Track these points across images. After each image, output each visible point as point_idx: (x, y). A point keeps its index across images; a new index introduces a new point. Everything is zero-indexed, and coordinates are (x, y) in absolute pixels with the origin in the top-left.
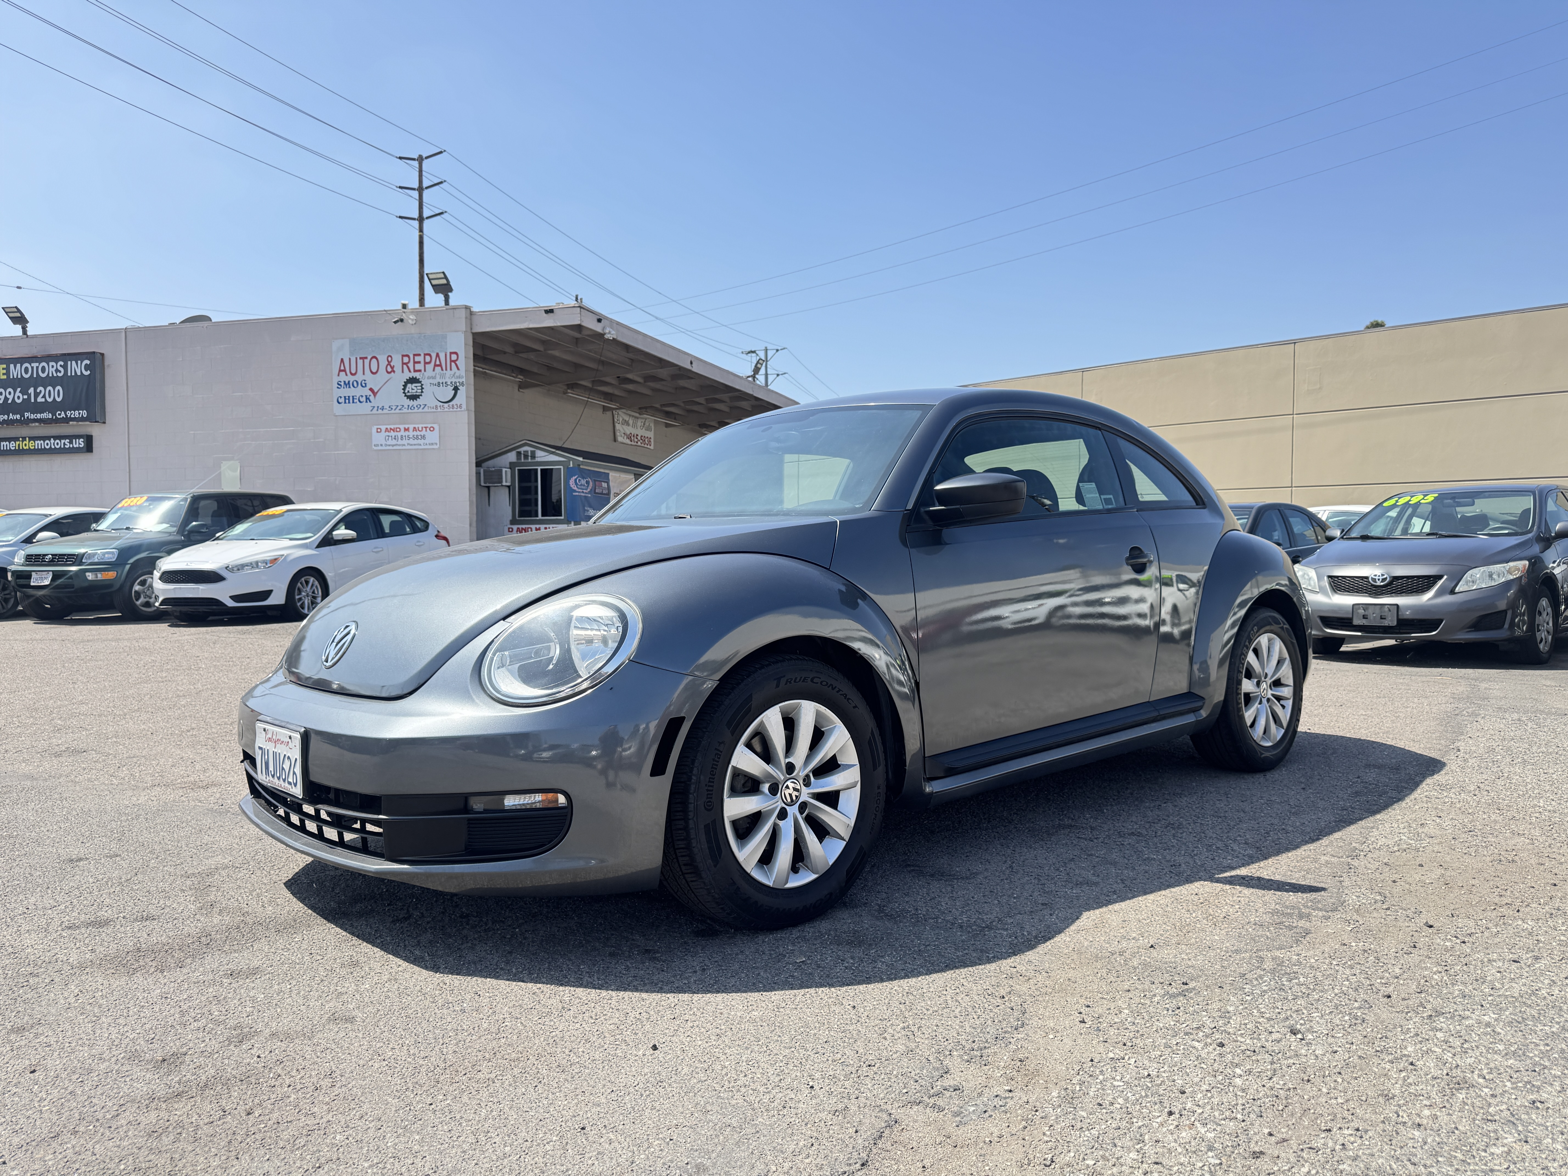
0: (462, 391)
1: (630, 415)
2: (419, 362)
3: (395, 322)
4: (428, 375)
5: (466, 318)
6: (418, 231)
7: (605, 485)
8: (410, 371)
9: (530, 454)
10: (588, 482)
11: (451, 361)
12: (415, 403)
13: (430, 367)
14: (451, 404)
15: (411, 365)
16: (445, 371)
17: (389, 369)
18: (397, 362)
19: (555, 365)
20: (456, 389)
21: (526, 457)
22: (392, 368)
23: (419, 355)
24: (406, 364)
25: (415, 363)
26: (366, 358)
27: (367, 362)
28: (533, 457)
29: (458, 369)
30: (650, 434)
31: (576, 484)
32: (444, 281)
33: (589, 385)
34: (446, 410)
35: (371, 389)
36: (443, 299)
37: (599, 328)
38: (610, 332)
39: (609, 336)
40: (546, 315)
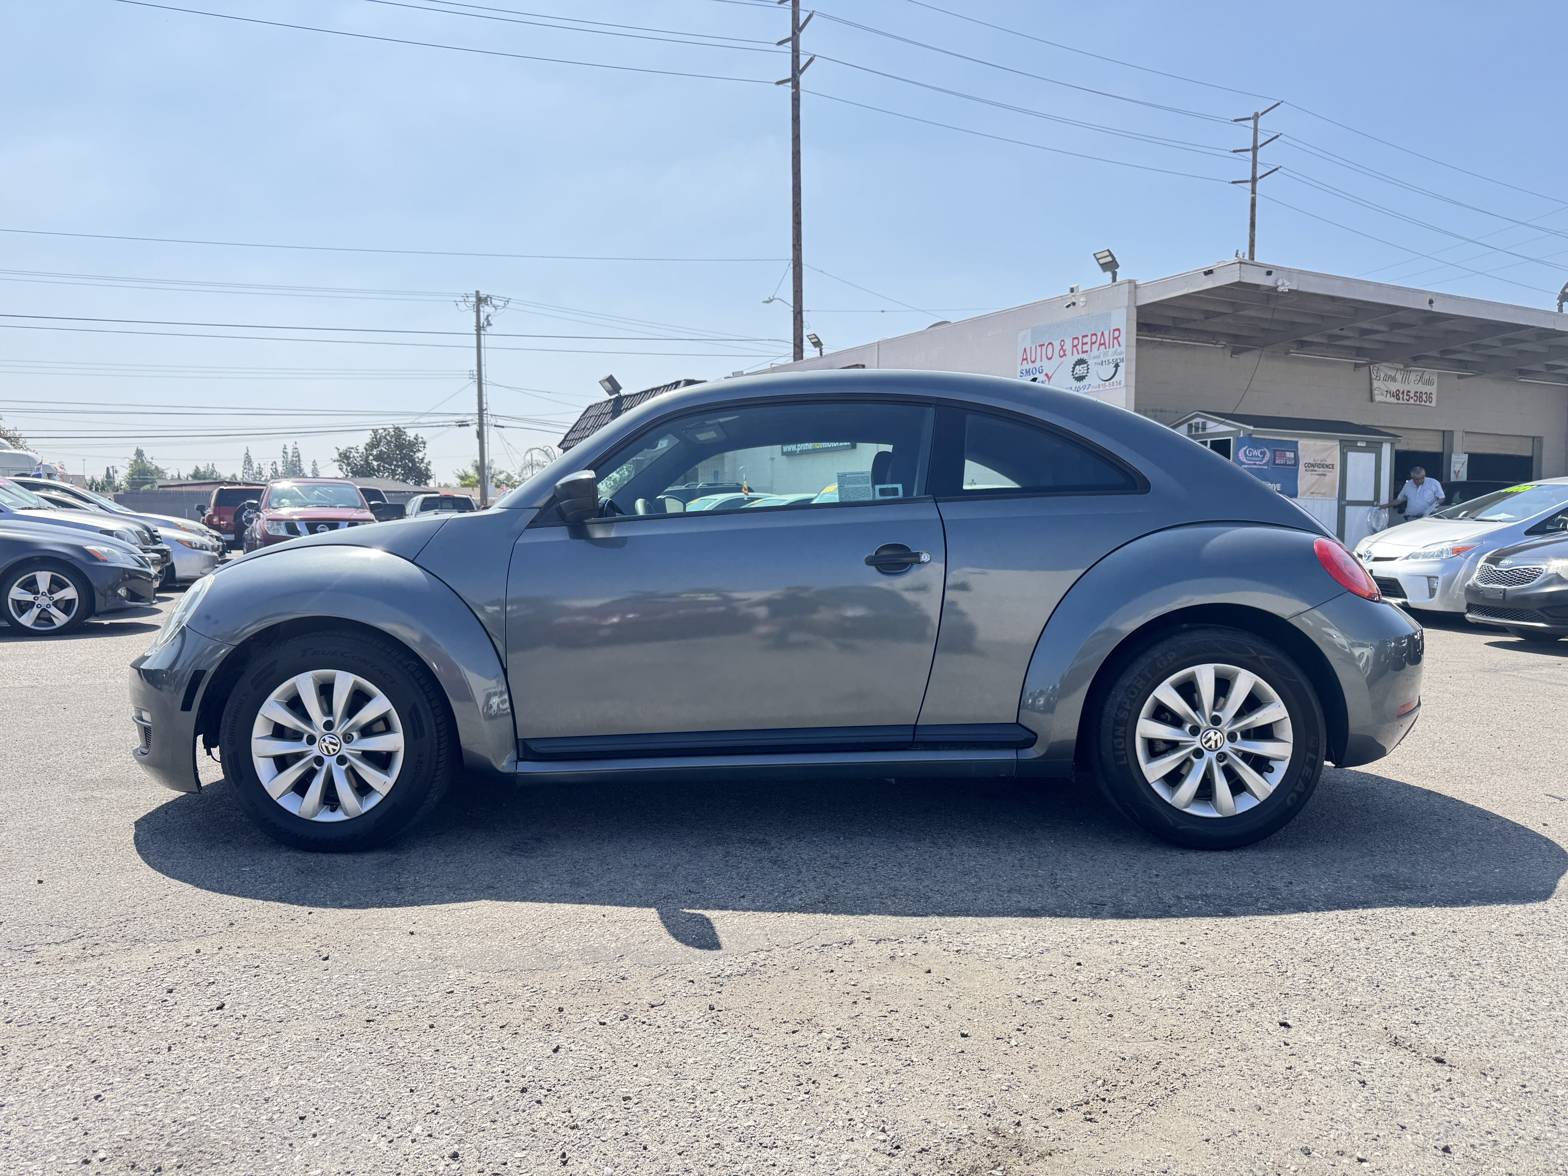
0: (1122, 368)
1: (1397, 369)
2: (1086, 343)
3: (1068, 307)
4: (1094, 355)
5: (1129, 292)
6: (1250, 192)
7: (1292, 455)
8: (1078, 353)
9: (1200, 426)
10: (1263, 453)
11: (1114, 338)
12: (1082, 383)
13: (1095, 346)
14: (1111, 381)
15: (1079, 347)
16: (1108, 349)
17: (1062, 354)
18: (1068, 346)
19: (1261, 325)
20: (1117, 366)
21: (1197, 429)
22: (1064, 351)
23: (1087, 336)
24: (1076, 346)
25: (1083, 344)
26: (1044, 345)
27: (1044, 348)
28: (1204, 428)
29: (1120, 345)
30: (1433, 389)
31: (1246, 455)
32: (1110, 259)
34: (1107, 388)
35: (1046, 375)
36: (1111, 276)
37: (1268, 282)
38: (1283, 284)
39: (1282, 288)
40: (1205, 277)
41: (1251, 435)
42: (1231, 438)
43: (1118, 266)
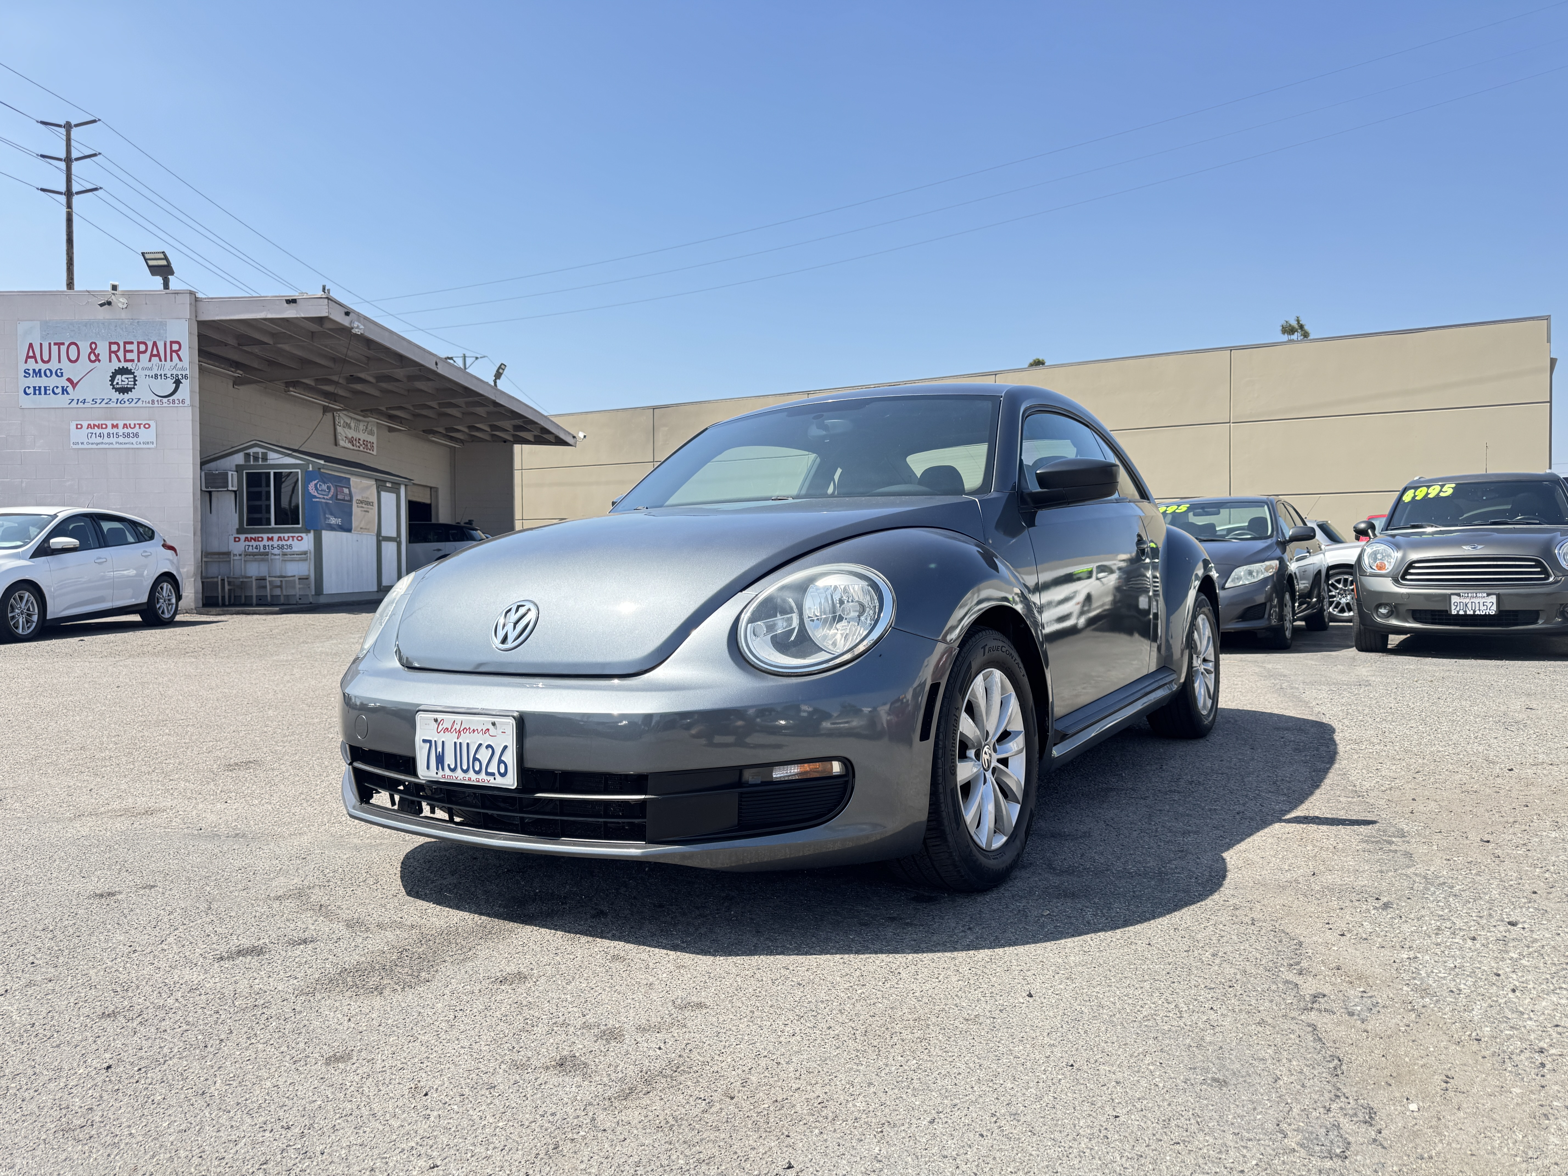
0: (185, 385)
1: (352, 418)
2: (132, 351)
3: (102, 305)
4: (143, 367)
5: (191, 304)
6: (67, 206)
7: (346, 491)
8: (119, 361)
9: (260, 456)
10: (329, 488)
11: (172, 351)
12: (126, 396)
13: (145, 357)
14: (171, 398)
15: (121, 354)
16: (163, 362)
17: (93, 357)
18: (103, 350)
19: (281, 360)
20: (178, 383)
21: (256, 458)
22: (97, 356)
23: (132, 343)
24: (115, 352)
25: (126, 351)
26: (63, 344)
27: (63, 349)
28: (265, 458)
29: (180, 360)
30: (374, 438)
31: (317, 489)
32: (162, 262)
33: (312, 383)
34: (165, 405)
35: (69, 380)
36: (162, 282)
37: (345, 321)
38: (358, 327)
39: (357, 330)
40: (286, 305)
41: (320, 469)
42: (299, 471)
43: (172, 273)
